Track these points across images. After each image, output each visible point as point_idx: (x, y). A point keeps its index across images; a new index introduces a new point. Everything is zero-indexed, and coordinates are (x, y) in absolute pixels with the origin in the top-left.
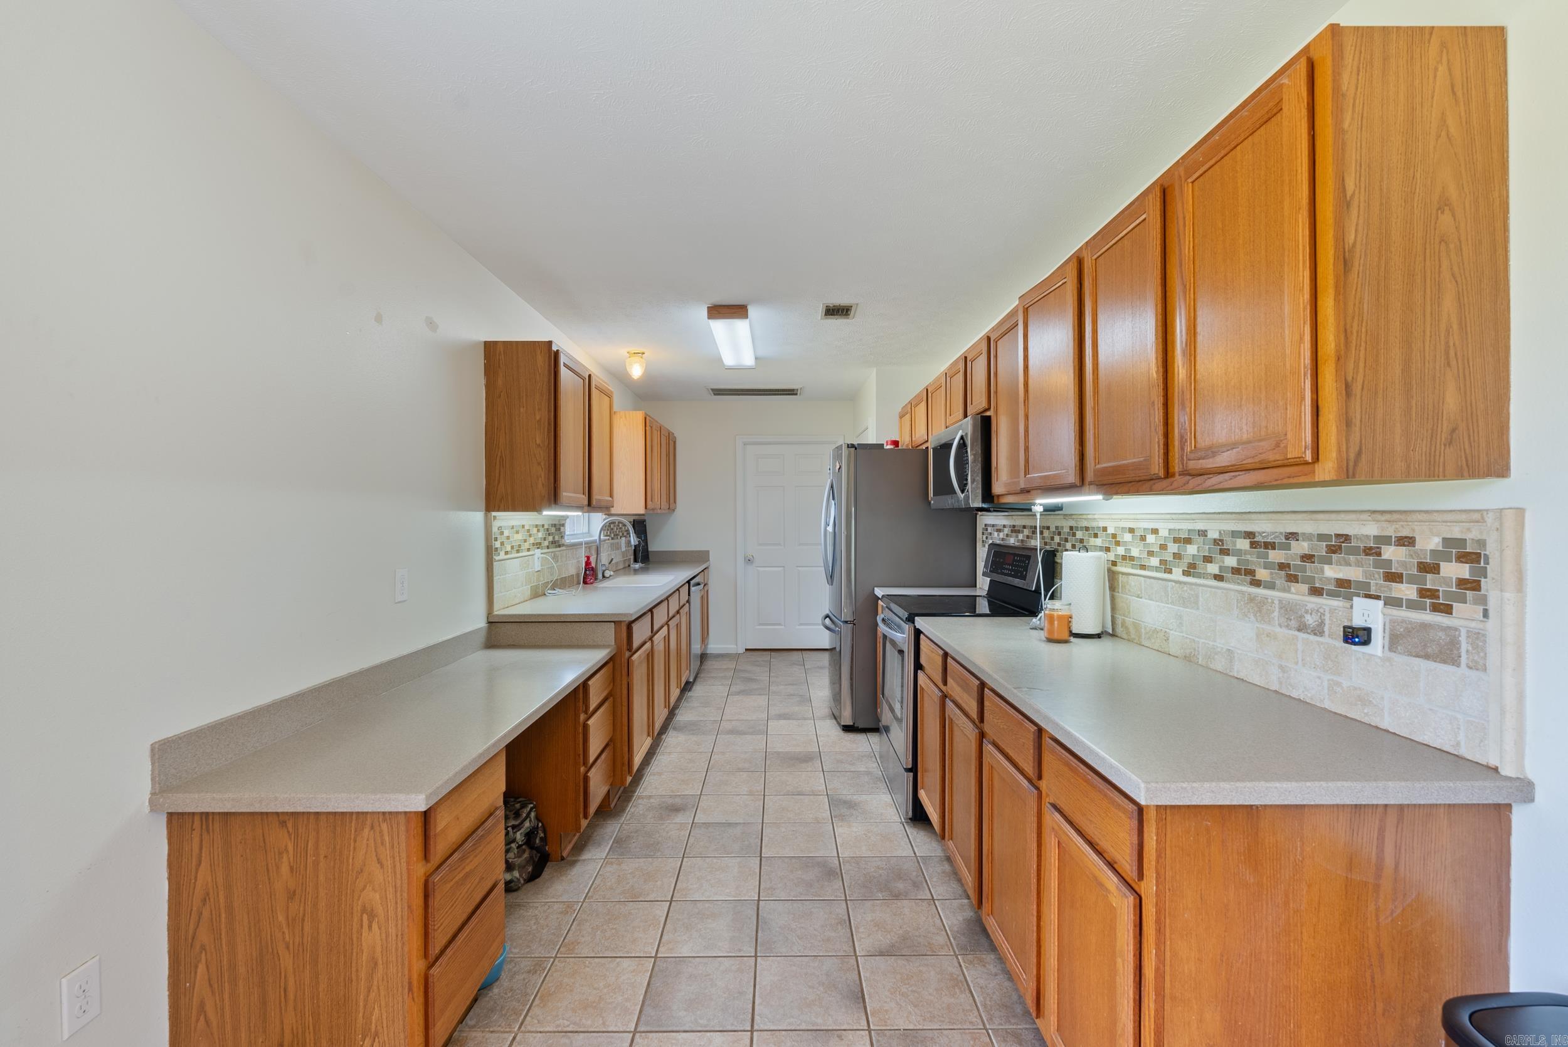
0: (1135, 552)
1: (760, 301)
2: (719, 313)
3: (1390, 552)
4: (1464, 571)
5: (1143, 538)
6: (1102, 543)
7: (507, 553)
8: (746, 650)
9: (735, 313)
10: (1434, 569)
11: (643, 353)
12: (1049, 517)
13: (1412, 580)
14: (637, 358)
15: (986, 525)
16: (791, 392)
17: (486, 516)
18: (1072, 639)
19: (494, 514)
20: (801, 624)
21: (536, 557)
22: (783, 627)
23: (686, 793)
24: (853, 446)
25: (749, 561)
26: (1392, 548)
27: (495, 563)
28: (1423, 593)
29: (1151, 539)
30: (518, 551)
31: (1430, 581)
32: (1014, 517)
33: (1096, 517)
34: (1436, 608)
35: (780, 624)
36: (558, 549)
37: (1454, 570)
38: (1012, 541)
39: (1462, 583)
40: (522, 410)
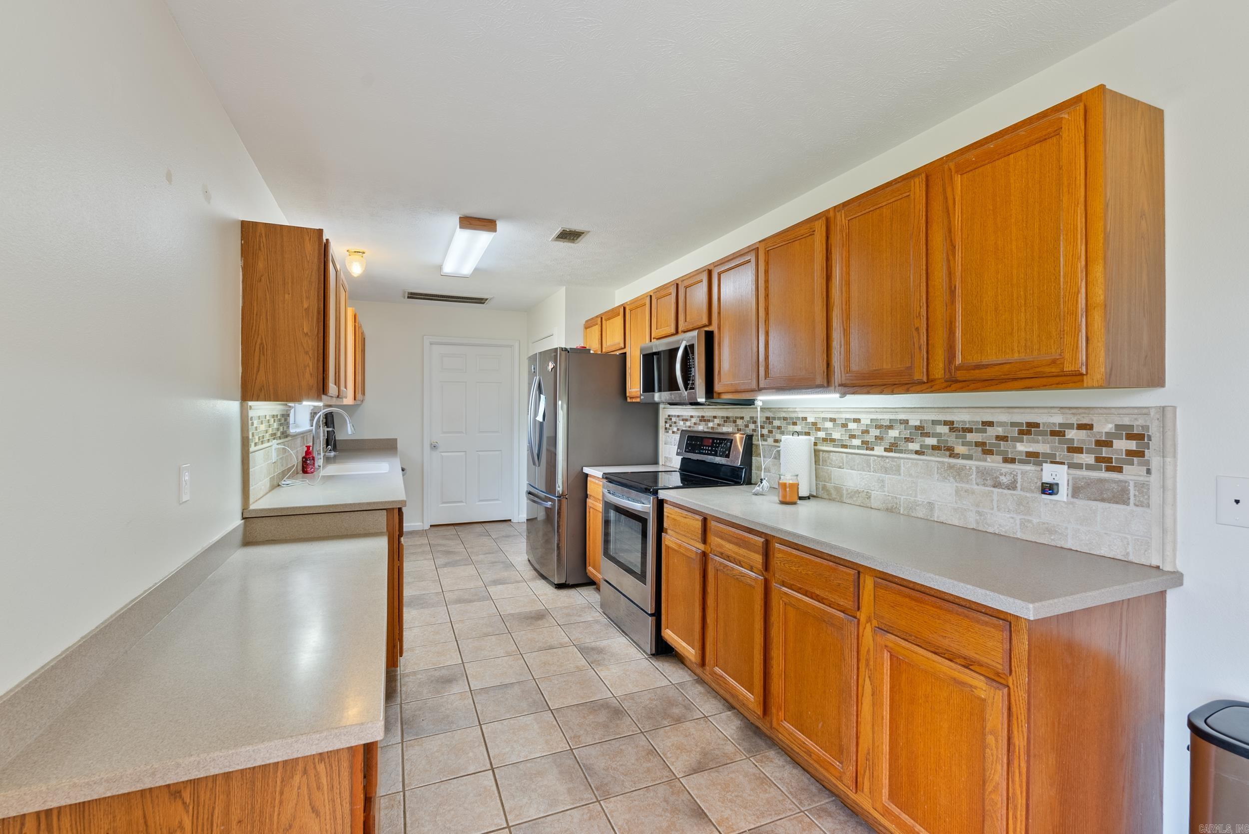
0: (836, 435)
1: (509, 217)
2: (471, 224)
3: (1071, 434)
4: (1132, 445)
5: (845, 425)
6: (802, 429)
7: (256, 444)
8: (431, 526)
9: (484, 226)
10: (1108, 444)
11: (364, 253)
12: (742, 410)
13: (1089, 451)
14: (357, 256)
15: (669, 416)
16: (480, 301)
17: (242, 406)
18: (799, 502)
19: (250, 403)
20: (481, 501)
21: (273, 448)
22: (464, 504)
23: (449, 663)
24: (566, 350)
25: (434, 447)
26: (1075, 431)
27: (250, 455)
28: (1099, 460)
29: (852, 426)
30: (262, 443)
31: (1105, 452)
32: (705, 410)
33: (797, 410)
34: (1109, 469)
35: (462, 502)
36: (287, 439)
37: (1122, 445)
38: (701, 428)
39: (1130, 453)
40: (287, 296)
